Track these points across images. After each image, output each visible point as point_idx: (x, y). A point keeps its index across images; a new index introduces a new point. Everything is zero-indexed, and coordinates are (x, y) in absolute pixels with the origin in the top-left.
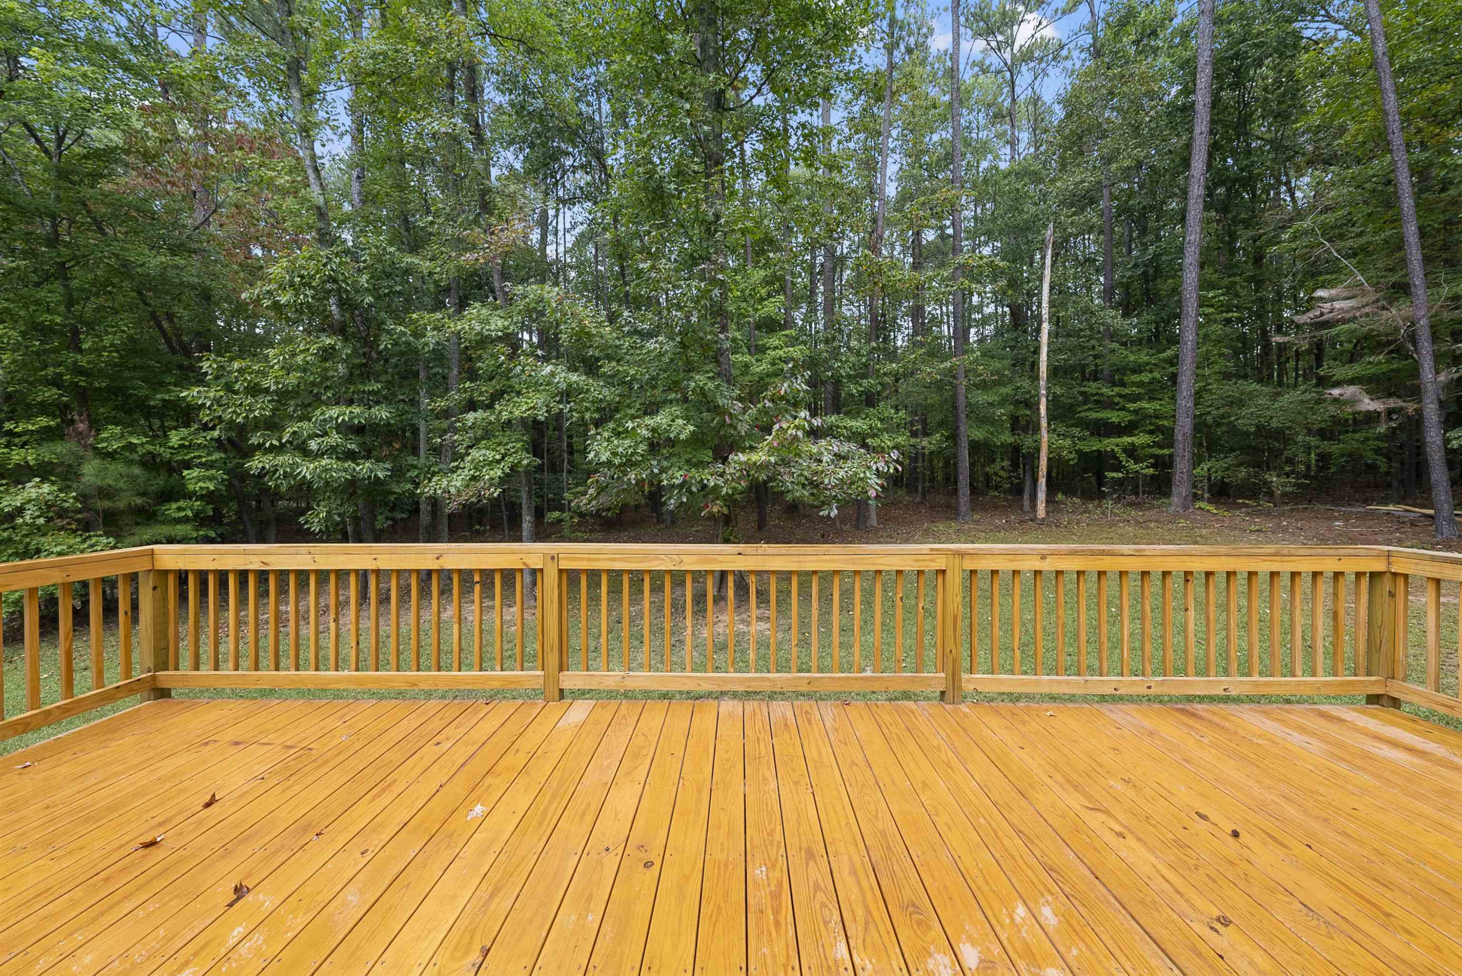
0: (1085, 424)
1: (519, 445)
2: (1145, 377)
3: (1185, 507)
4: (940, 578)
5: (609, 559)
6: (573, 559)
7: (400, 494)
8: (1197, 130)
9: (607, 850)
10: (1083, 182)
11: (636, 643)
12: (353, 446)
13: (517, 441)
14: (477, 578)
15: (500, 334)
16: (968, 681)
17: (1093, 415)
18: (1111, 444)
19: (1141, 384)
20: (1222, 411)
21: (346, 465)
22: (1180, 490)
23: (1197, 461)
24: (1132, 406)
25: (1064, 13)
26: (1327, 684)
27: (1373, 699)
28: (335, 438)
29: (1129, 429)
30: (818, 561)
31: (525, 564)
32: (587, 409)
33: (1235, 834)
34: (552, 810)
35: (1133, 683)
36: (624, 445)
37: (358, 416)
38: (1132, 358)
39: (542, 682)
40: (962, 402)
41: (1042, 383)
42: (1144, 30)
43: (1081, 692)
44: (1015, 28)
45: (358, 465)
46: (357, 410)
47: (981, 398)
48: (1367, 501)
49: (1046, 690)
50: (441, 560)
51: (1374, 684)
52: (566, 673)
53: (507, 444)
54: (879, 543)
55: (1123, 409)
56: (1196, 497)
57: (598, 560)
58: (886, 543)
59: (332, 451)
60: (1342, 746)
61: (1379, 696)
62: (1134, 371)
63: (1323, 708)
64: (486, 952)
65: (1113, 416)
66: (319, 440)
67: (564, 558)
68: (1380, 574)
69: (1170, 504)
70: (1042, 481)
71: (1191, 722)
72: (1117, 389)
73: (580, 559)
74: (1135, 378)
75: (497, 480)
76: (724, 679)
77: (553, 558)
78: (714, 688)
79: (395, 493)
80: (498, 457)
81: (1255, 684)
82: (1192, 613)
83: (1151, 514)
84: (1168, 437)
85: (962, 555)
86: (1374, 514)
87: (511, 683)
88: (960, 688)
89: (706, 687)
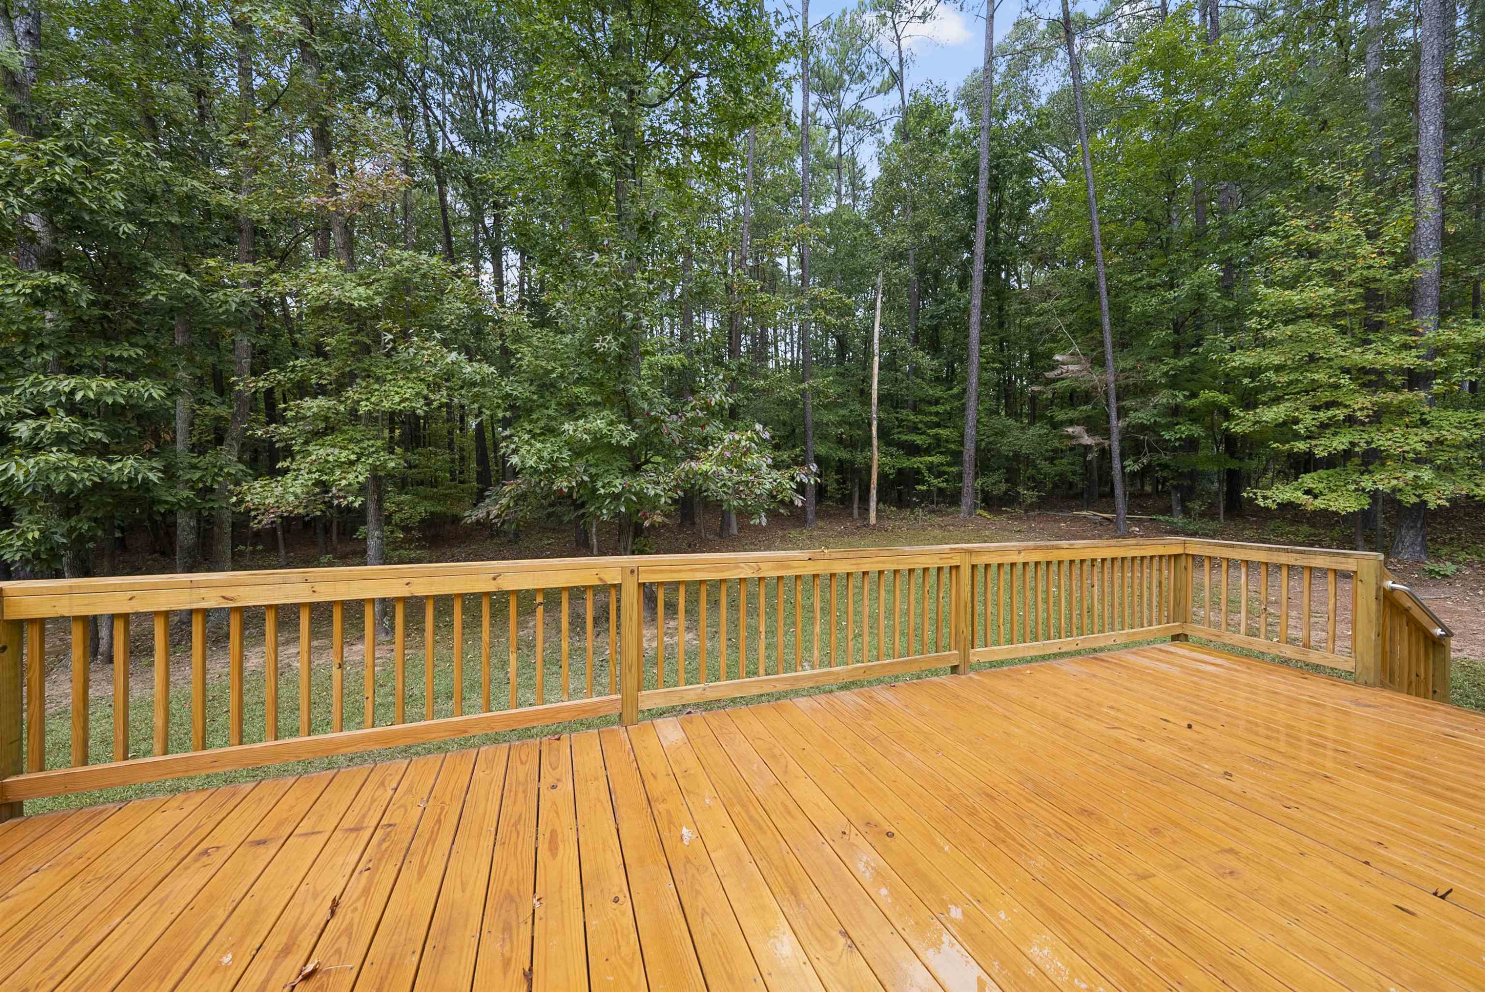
0: (901, 445)
1: (379, 443)
2: (940, 409)
3: (970, 514)
4: (954, 572)
5: (691, 570)
6: (654, 572)
7: (173, 504)
8: (979, 219)
9: (844, 833)
10: (903, 241)
11: (555, 669)
12: (99, 435)
13: (376, 438)
14: (540, 599)
15: (364, 304)
16: (974, 654)
17: (904, 438)
18: (916, 462)
19: (937, 414)
20: (991, 439)
21: (89, 462)
22: (967, 500)
23: (976, 476)
24: (932, 432)
25: (879, 92)
26: (1159, 630)
27: (1175, 638)
28: (63, 422)
29: (927, 451)
30: (872, 563)
31: (601, 579)
32: (499, 406)
33: (1190, 726)
34: (757, 817)
35: (1069, 643)
36: (547, 448)
37: (111, 393)
38: (931, 392)
39: (620, 706)
40: (809, 419)
41: (874, 408)
42: (936, 127)
43: (1041, 653)
44: (842, 93)
45: (111, 462)
46: (110, 384)
47: (829, 417)
48: (1071, 509)
49: (1021, 655)
50: (499, 581)
51: (1176, 627)
52: (644, 693)
53: (361, 441)
54: (745, 550)
55: (924, 433)
56: (976, 506)
57: (680, 571)
58: (752, 550)
59: (61, 439)
60: (1187, 668)
61: (1179, 635)
62: (930, 403)
63: (1158, 646)
64: (846, 934)
65: (918, 439)
66: (32, 423)
67: (645, 571)
68: (1180, 555)
69: (959, 512)
70: (874, 492)
71: (1106, 665)
72: (920, 417)
73: (662, 571)
74: (933, 409)
75: (357, 486)
76: (796, 679)
77: (632, 572)
78: (788, 687)
79: (166, 502)
80: (353, 457)
81: (1128, 634)
82: (1096, 587)
83: (948, 519)
84: (957, 457)
85: (970, 552)
86: (1076, 519)
87: (585, 712)
88: (969, 661)
89: (781, 687)
